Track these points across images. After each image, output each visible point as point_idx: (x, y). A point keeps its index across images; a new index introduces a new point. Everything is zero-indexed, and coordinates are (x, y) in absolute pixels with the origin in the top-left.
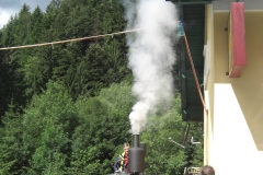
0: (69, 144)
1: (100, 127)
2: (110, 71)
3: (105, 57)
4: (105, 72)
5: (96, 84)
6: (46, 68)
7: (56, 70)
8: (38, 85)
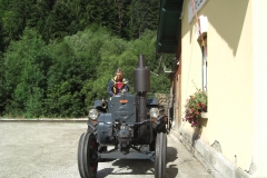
0: (45, 80)
1: (69, 66)
2: (73, 23)
3: (69, 12)
4: (69, 23)
5: (62, 33)
6: (21, 20)
7: (29, 22)
8: (14, 34)
